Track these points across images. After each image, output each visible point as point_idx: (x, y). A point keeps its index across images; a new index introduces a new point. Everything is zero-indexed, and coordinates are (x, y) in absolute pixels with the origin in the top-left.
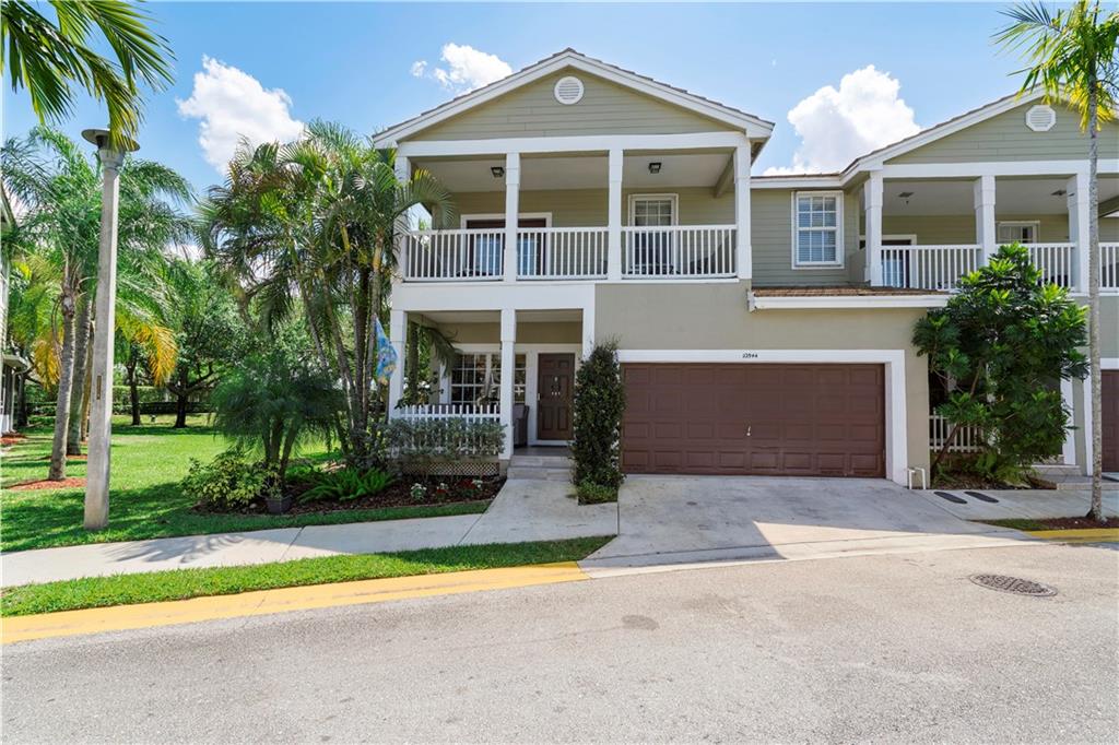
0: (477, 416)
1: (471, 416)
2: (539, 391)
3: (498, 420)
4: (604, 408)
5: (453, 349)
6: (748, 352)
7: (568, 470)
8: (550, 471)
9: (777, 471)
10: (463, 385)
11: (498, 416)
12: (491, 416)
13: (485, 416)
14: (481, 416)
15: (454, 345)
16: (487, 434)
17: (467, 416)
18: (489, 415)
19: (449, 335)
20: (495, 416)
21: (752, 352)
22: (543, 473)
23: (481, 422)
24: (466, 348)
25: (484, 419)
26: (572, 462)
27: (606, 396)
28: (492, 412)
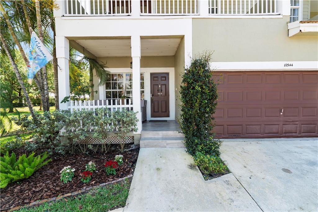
0: (119, 106)
1: (114, 106)
2: (151, 93)
3: (132, 109)
4: (206, 99)
5: (105, 71)
6: (287, 63)
7: (180, 141)
8: (168, 142)
9: (297, 134)
10: (112, 90)
11: (132, 106)
12: (128, 106)
13: (123, 106)
14: (121, 106)
15: (106, 69)
16: (125, 119)
17: (112, 106)
18: (126, 106)
19: (103, 64)
20: (130, 106)
21: (290, 63)
22: (164, 143)
23: (121, 110)
24: (112, 70)
25: (123, 108)
26: (182, 135)
27: (207, 91)
28: (128, 103)
